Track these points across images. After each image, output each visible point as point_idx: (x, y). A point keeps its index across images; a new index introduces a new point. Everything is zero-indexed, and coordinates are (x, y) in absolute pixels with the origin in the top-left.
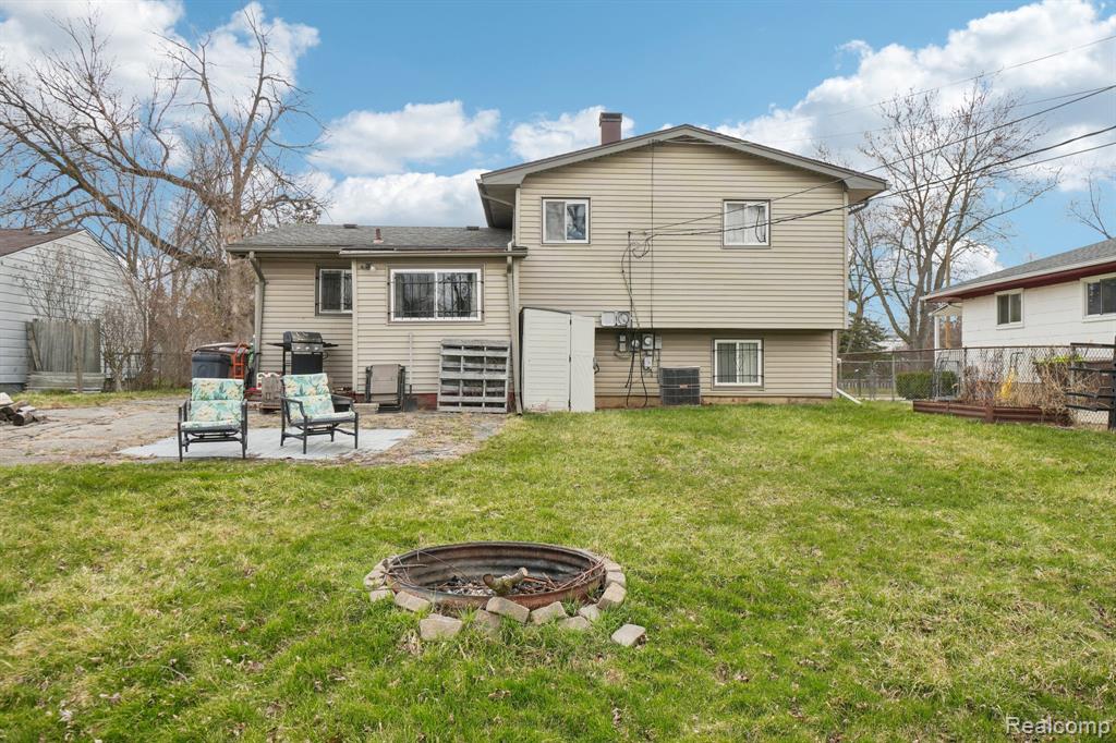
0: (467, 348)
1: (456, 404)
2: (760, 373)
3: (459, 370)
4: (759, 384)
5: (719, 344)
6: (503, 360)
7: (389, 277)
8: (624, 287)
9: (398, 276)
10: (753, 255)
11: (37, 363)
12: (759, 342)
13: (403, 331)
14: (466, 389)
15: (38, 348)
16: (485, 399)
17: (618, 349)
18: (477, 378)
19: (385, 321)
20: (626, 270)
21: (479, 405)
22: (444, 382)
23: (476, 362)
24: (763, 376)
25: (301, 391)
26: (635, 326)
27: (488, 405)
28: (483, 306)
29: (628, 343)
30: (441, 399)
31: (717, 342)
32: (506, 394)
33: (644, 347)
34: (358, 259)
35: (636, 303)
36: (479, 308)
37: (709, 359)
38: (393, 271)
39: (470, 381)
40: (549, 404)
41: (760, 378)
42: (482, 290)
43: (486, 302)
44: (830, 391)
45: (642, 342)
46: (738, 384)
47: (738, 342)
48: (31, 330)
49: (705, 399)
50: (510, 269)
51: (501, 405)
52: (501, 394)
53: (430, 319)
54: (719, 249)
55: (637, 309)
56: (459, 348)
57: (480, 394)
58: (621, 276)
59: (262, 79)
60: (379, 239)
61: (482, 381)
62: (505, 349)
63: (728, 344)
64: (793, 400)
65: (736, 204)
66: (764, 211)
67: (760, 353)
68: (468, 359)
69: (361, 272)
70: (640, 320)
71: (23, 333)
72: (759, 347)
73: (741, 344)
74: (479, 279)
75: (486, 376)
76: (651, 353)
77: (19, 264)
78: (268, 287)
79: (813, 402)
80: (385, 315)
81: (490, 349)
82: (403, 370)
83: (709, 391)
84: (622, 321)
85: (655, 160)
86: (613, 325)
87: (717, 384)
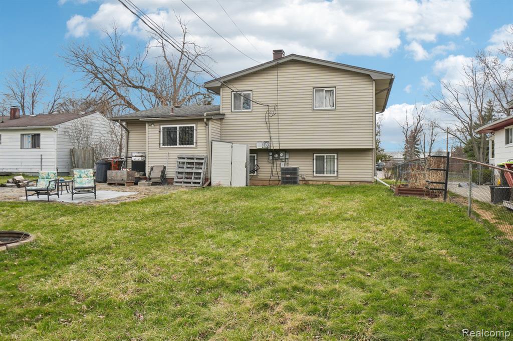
0: (188, 158)
1: (181, 182)
2: (336, 170)
3: (183, 168)
4: (335, 175)
5: (316, 156)
6: (202, 164)
7: (160, 129)
8: (267, 130)
9: (164, 128)
10: (327, 113)
11: (74, 165)
12: (336, 155)
13: (165, 152)
14: (186, 176)
15: (74, 159)
16: (193, 180)
17: (269, 159)
18: (190, 171)
19: (158, 147)
20: (268, 122)
21: (190, 183)
22: (179, 173)
23: (191, 165)
24: (337, 171)
25: (80, 176)
26: (272, 148)
27: (194, 183)
28: (196, 141)
29: (273, 156)
30: (175, 180)
31: (315, 155)
32: (201, 178)
33: (280, 158)
34: (148, 122)
35: (272, 138)
36: (195, 141)
37: (311, 163)
38: (162, 127)
39: (187, 173)
40: (221, 183)
41: (336, 172)
42: (196, 134)
43: (198, 139)
44: (371, 179)
45: (279, 155)
46: (325, 175)
47: (325, 155)
48: (72, 152)
49: (309, 182)
50: (207, 124)
51: (199, 183)
52: (200, 178)
53: (175, 146)
54: (311, 111)
55: (273, 140)
56: (184, 158)
57: (191, 178)
58: (266, 125)
59: (184, 44)
60: (173, 112)
61: (192, 173)
62: (203, 159)
63: (320, 156)
64: (353, 183)
65: (319, 89)
66: (333, 93)
67: (336, 160)
68: (189, 163)
69: (150, 127)
70: (274, 145)
71: (69, 153)
72: (336, 157)
73: (327, 156)
74: (195, 128)
75: (194, 171)
76: (284, 160)
77: (66, 127)
78: (130, 134)
79: (363, 184)
80: (159, 145)
81: (197, 159)
82: (165, 168)
83: (311, 178)
84: (265, 146)
85: (279, 71)
86: (261, 147)
87: (315, 175)
